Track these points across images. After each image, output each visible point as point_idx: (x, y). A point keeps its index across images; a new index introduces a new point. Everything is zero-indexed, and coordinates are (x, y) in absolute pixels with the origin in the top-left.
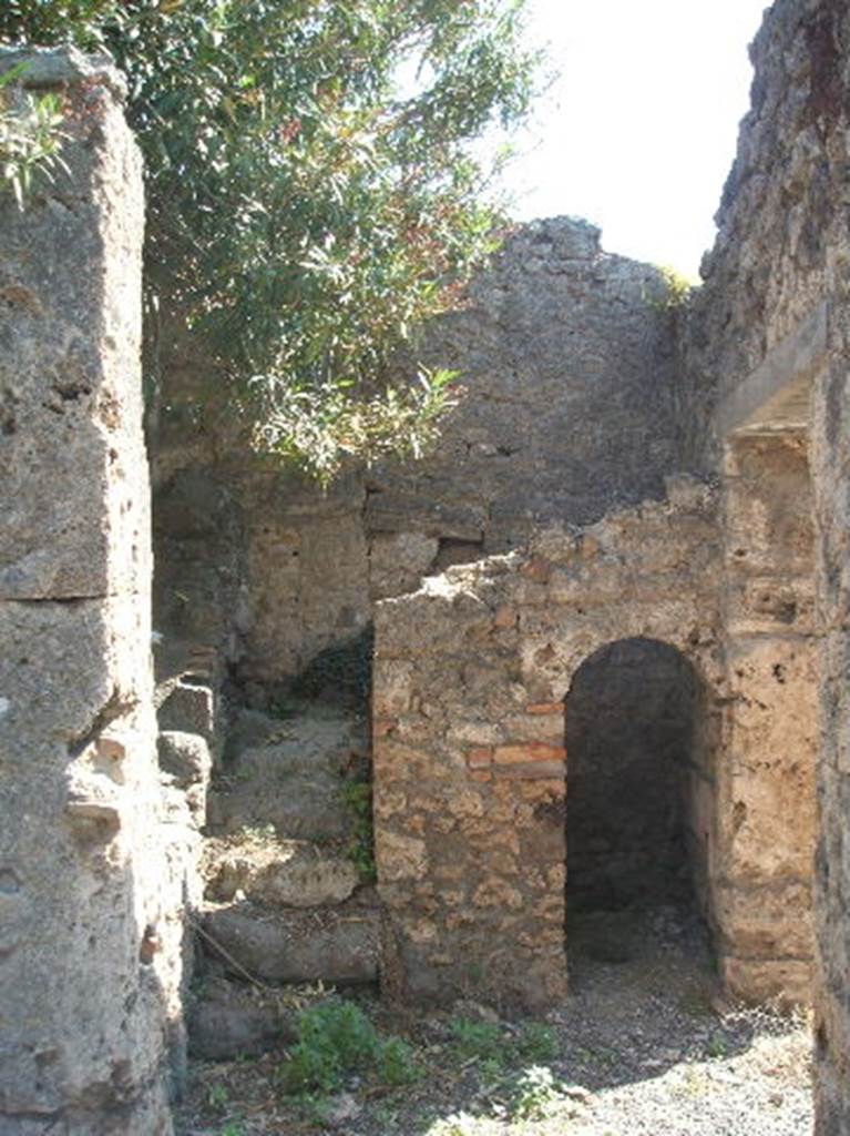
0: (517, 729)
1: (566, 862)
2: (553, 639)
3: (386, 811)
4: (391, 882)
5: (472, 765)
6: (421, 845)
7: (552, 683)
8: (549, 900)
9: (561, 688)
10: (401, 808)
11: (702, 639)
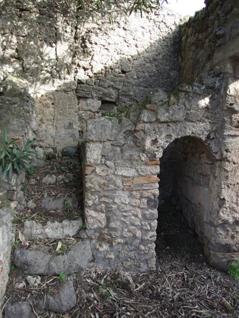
0: (142, 171)
1: (158, 220)
2: (157, 136)
3: (90, 203)
4: (92, 229)
5: (124, 184)
6: (103, 215)
7: (156, 153)
8: (151, 234)
9: (159, 155)
10: (97, 201)
11: (211, 137)
